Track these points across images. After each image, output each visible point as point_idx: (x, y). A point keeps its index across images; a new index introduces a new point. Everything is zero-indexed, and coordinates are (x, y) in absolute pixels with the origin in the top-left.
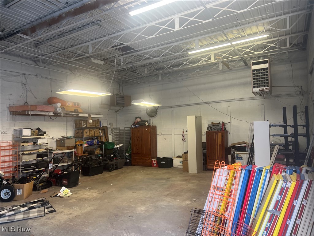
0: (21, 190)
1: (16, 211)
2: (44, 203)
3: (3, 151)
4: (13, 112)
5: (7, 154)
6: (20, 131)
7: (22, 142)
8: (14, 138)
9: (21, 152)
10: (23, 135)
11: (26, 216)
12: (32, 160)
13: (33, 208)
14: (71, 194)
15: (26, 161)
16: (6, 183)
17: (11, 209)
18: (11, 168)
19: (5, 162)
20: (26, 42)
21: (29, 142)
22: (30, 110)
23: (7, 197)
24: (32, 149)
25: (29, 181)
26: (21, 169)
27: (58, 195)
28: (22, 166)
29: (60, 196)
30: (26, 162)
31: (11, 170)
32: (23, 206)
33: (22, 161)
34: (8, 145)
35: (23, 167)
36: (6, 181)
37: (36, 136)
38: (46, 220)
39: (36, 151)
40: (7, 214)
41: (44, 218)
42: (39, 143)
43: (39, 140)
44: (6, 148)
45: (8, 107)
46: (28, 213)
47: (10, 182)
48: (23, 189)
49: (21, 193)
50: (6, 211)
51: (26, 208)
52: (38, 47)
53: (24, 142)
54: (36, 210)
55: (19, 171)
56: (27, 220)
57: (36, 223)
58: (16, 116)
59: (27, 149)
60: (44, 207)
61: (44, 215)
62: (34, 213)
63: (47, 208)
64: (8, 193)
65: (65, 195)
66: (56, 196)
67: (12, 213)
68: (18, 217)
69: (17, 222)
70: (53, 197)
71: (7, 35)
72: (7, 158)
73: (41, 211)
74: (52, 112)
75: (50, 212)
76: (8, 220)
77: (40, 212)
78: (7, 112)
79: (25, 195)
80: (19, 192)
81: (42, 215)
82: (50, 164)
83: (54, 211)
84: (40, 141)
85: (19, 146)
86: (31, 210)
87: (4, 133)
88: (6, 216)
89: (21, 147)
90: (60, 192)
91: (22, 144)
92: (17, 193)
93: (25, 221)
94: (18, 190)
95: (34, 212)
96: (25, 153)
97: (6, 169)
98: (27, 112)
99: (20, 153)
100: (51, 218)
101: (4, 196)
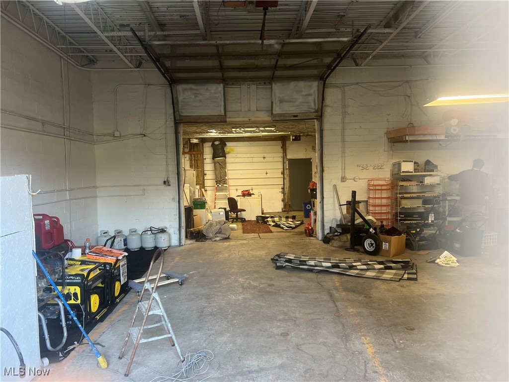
0: (388, 244)
1: (370, 267)
2: (406, 266)
3: (380, 191)
4: (391, 138)
5: (384, 195)
6: (399, 164)
7: (402, 181)
8: (393, 174)
9: (400, 194)
10: (402, 170)
11: (379, 275)
12: (414, 206)
13: (390, 268)
14: (457, 264)
15: (405, 207)
16: (374, 231)
17: (366, 263)
18: (390, 215)
19: (381, 206)
20: (390, 38)
21: (411, 181)
22: (407, 135)
23: (372, 249)
24: (419, 191)
25: (400, 234)
26: (400, 217)
27: (437, 261)
28: (401, 213)
29: (438, 264)
30: (407, 208)
31: (390, 217)
32: (380, 263)
33: (401, 207)
34: (386, 184)
35: (403, 216)
36: (375, 229)
37: (422, 172)
38: (397, 287)
39: (421, 195)
40: (358, 267)
41: (397, 283)
42: (426, 183)
43: (426, 178)
44: (383, 188)
45: (386, 132)
46: (383, 273)
47: (378, 230)
48: (389, 242)
49: (388, 247)
50: (360, 264)
51: (382, 266)
52: (419, 36)
53: (405, 181)
54: (394, 271)
55: (397, 220)
56: (376, 280)
57: (383, 286)
58: (395, 144)
59: (411, 191)
60: (404, 271)
61: (398, 280)
62: (388, 275)
63: (408, 274)
64: (372, 244)
65: (446, 264)
66: (434, 262)
67: (365, 267)
68: (370, 274)
69: (365, 279)
70: (429, 262)
71: (355, 39)
72: (384, 201)
73: (399, 275)
74: (443, 134)
75: (409, 279)
76: (358, 274)
77: (397, 275)
78: (384, 140)
79: (392, 251)
80: (385, 246)
81: (396, 280)
82: (430, 215)
83: (416, 279)
84: (428, 181)
85: (397, 185)
86: (387, 271)
87: (380, 168)
88: (357, 269)
89: (399, 188)
90: (439, 258)
91: (401, 183)
92: (383, 246)
93: (374, 280)
94: (384, 243)
95: (390, 274)
96: (406, 196)
97: (382, 215)
98: (404, 137)
99: (398, 195)
100: (405, 285)
101: (369, 247)
